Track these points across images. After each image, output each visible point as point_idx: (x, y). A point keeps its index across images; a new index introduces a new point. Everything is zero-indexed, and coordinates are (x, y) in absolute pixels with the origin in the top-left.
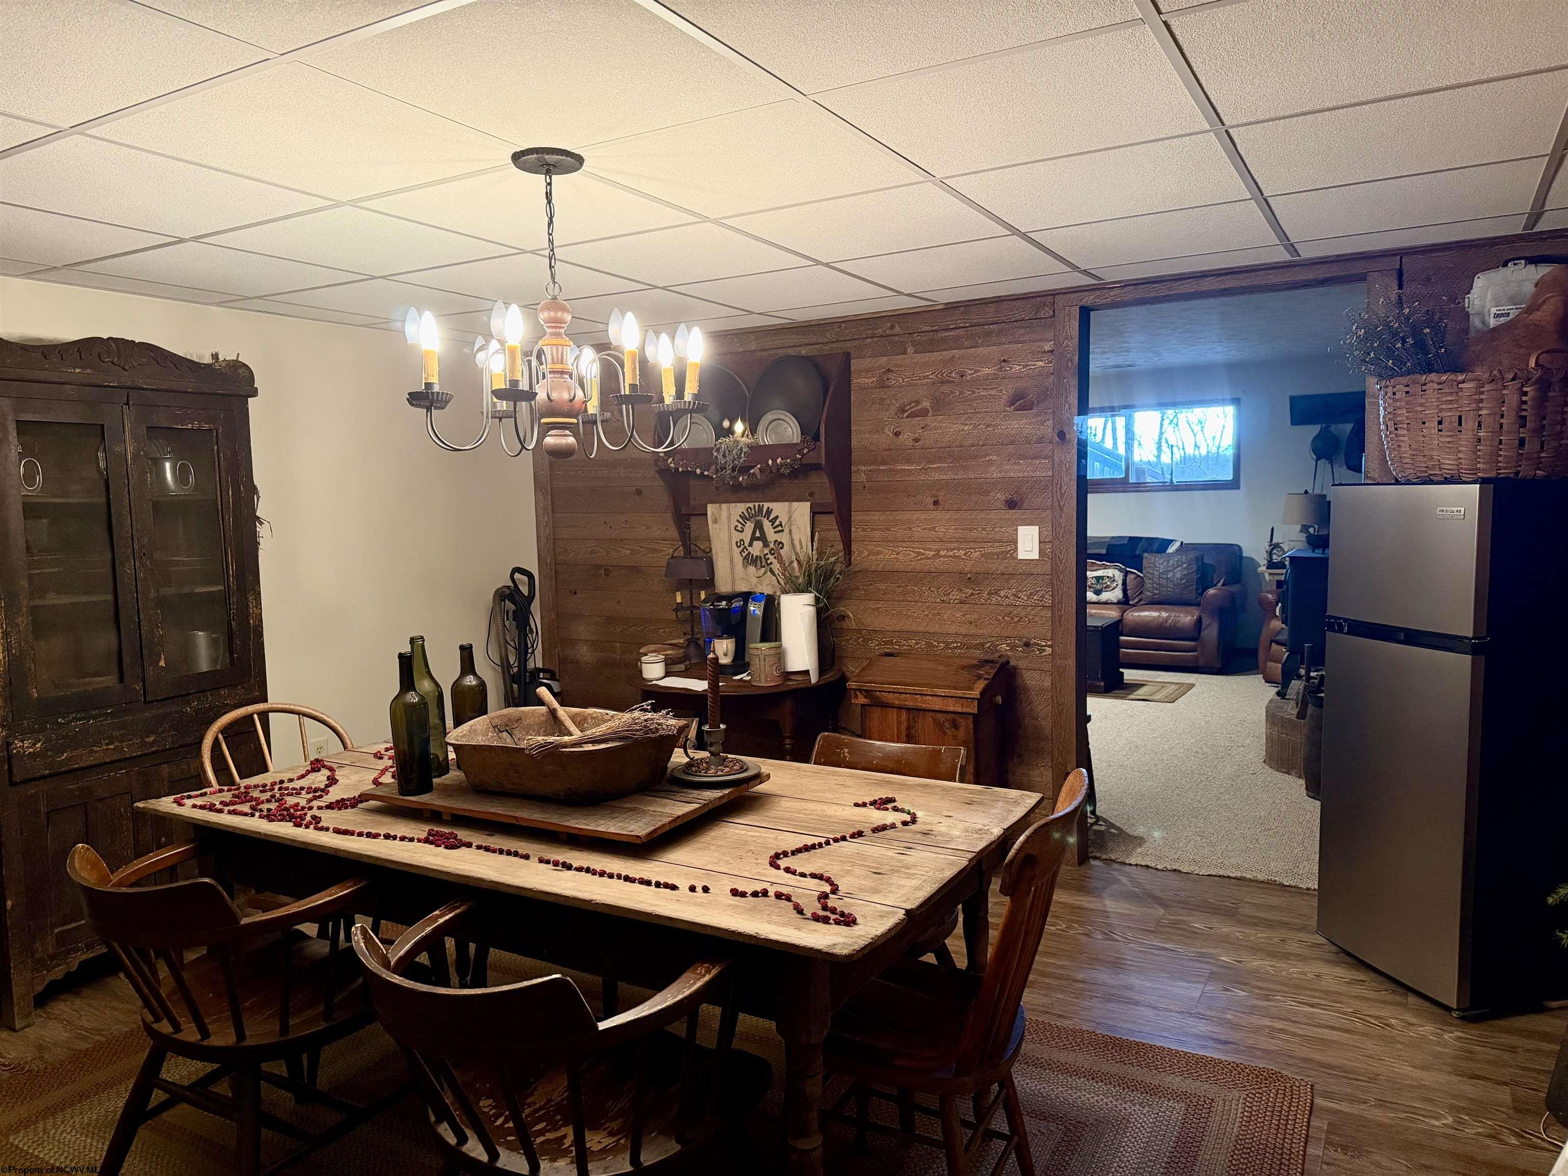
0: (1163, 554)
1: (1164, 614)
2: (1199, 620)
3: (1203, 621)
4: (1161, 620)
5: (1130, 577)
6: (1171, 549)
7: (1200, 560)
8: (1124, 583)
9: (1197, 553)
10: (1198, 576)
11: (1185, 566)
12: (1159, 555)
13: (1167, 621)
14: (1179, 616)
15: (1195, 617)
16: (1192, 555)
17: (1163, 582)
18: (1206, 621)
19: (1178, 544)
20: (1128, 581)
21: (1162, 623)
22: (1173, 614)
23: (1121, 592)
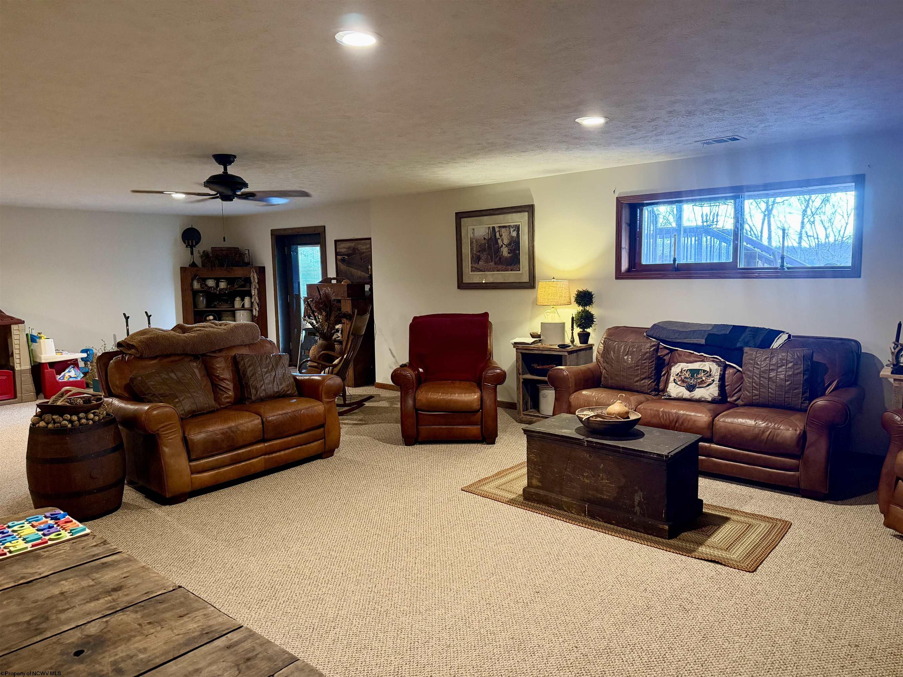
0: (768, 350)
1: (762, 424)
2: (803, 437)
3: (808, 435)
4: (757, 430)
5: (729, 371)
6: (776, 344)
7: (808, 359)
8: (722, 378)
9: (807, 351)
10: (806, 377)
11: (790, 365)
12: (761, 351)
13: (764, 432)
14: (779, 429)
15: (798, 432)
16: (799, 352)
17: (764, 381)
18: (811, 437)
19: (785, 337)
20: (726, 376)
21: (758, 434)
22: (771, 425)
23: (717, 388)
